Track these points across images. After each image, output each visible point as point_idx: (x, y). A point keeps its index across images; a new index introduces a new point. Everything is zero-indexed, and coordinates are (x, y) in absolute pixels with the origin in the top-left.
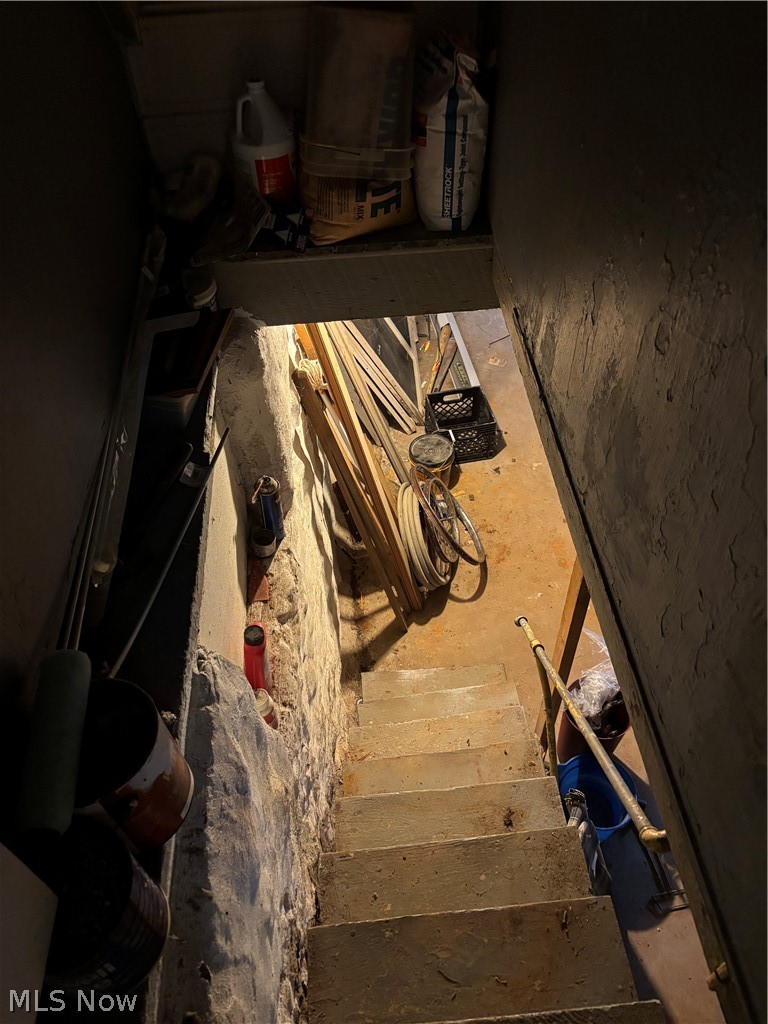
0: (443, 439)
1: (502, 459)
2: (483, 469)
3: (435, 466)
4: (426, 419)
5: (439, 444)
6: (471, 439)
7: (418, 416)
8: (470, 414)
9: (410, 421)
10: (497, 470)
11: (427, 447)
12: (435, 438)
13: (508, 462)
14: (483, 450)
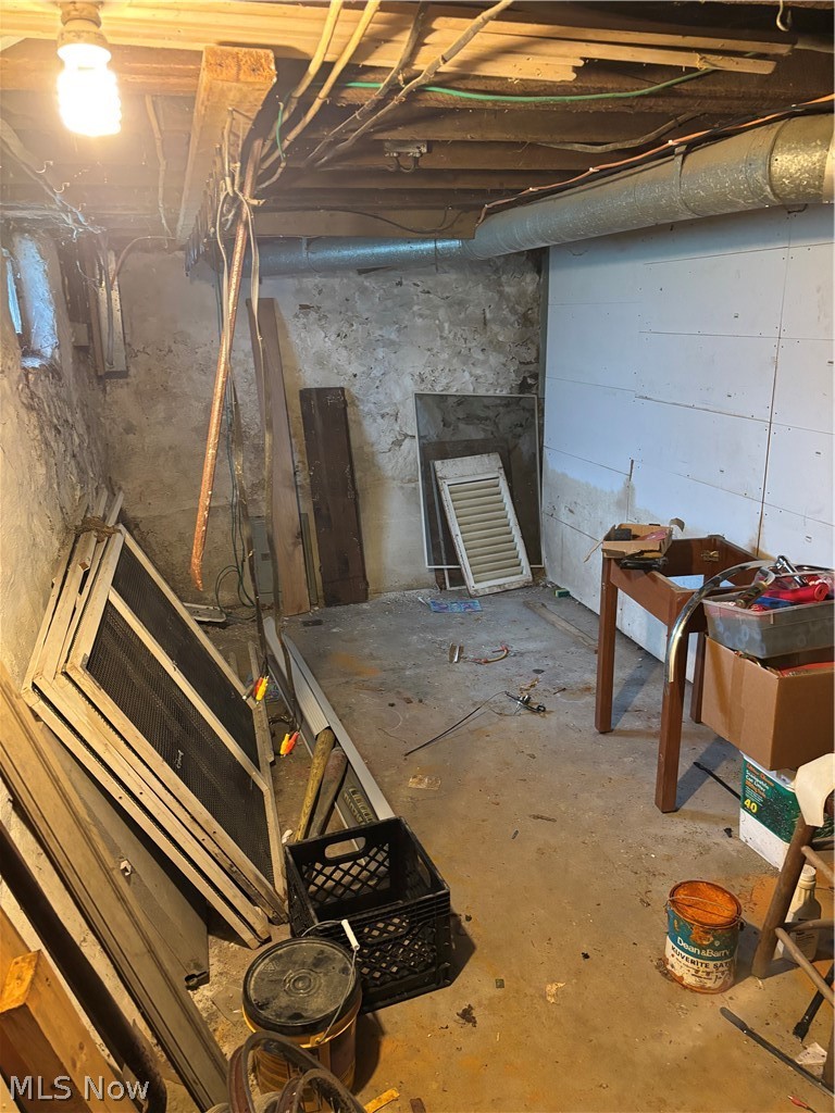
0: (328, 948)
1: (473, 982)
2: (434, 1015)
3: (313, 1028)
4: (291, 906)
5: (320, 961)
6: (396, 941)
7: (272, 901)
8: (385, 885)
9: (255, 915)
10: (467, 1015)
11: (291, 974)
12: (311, 946)
13: (488, 990)
14: (428, 966)
